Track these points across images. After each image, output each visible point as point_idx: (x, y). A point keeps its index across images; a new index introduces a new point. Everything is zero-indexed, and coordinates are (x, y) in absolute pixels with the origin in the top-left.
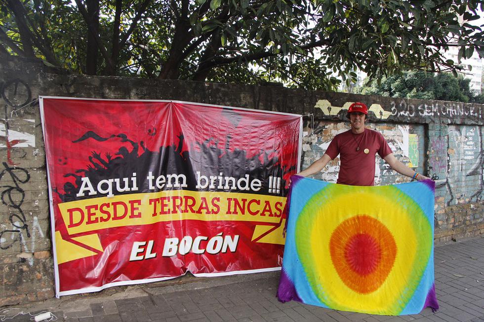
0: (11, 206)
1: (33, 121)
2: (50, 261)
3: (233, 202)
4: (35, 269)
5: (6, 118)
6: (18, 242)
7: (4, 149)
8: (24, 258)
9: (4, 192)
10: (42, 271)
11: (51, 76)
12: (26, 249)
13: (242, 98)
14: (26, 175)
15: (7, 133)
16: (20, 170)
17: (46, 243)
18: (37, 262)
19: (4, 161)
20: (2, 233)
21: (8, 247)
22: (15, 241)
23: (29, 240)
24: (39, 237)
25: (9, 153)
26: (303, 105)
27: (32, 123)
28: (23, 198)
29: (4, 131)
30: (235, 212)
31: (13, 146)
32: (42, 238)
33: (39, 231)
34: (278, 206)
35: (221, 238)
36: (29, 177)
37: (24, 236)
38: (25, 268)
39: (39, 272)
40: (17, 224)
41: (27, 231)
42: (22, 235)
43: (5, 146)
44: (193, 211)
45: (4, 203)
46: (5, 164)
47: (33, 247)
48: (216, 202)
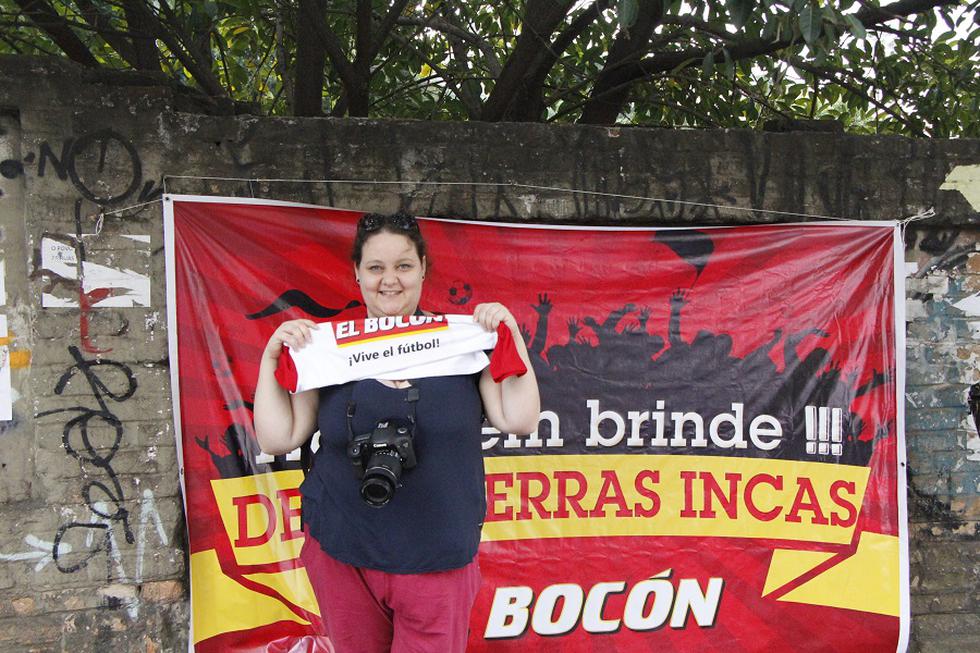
0: (86, 460)
1: (146, 239)
2: (183, 608)
3: (698, 485)
4: (144, 628)
5: (79, 232)
6: (101, 555)
7: (73, 311)
8: (115, 599)
9: (71, 424)
10: (158, 635)
11: (192, 120)
12: (122, 574)
13: (714, 170)
14: (127, 381)
15: (80, 270)
16: (111, 367)
17: (172, 560)
18: (149, 607)
19: (70, 343)
20: (63, 529)
21: (77, 568)
22: (95, 552)
23: (129, 552)
24: (156, 544)
25: (84, 321)
26: (904, 185)
27: (144, 246)
28: (118, 440)
29: (72, 265)
30: (708, 513)
31: (94, 305)
32: (163, 547)
33: (155, 528)
34: (842, 493)
35: (668, 585)
36: (133, 385)
37: (116, 539)
38: (117, 625)
39: (153, 637)
40: (102, 506)
41: (126, 525)
42: (112, 537)
43: (76, 305)
44: (582, 513)
45: (69, 451)
46: (73, 351)
47: (141, 568)
48: (647, 483)
